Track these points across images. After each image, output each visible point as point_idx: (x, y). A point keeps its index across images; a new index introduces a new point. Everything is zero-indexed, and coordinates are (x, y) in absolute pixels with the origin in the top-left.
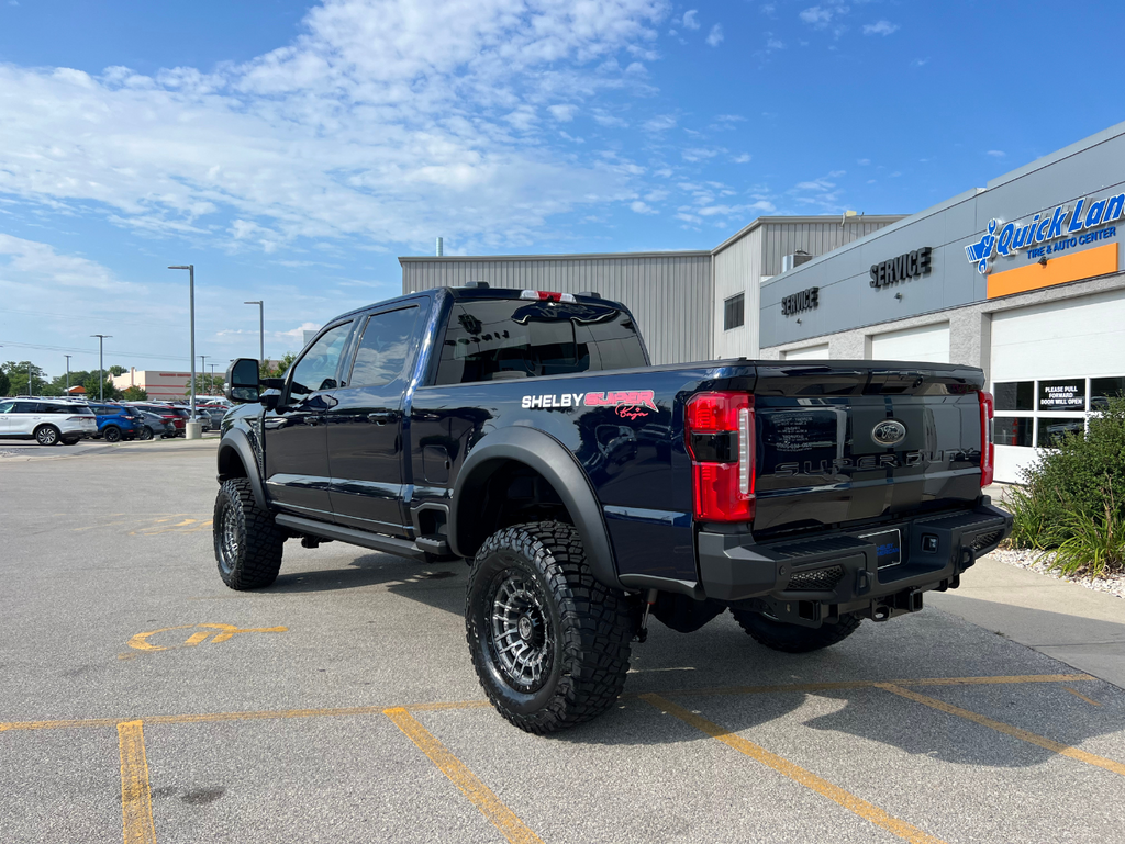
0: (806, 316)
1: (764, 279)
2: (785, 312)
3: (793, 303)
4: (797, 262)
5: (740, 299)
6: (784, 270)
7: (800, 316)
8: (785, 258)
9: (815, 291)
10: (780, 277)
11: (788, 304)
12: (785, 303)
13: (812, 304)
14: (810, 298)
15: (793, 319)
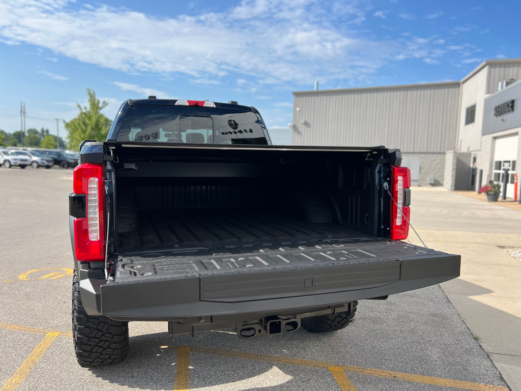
0: (508, 117)
1: (487, 96)
2: (496, 115)
3: (500, 109)
4: (507, 84)
5: (473, 108)
6: (499, 89)
7: (504, 117)
8: (500, 84)
9: (513, 102)
10: (496, 94)
11: (498, 110)
12: (496, 109)
13: (510, 109)
14: (511, 106)
15: (500, 118)
